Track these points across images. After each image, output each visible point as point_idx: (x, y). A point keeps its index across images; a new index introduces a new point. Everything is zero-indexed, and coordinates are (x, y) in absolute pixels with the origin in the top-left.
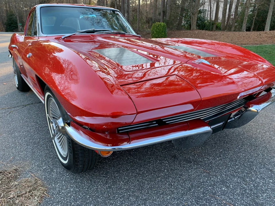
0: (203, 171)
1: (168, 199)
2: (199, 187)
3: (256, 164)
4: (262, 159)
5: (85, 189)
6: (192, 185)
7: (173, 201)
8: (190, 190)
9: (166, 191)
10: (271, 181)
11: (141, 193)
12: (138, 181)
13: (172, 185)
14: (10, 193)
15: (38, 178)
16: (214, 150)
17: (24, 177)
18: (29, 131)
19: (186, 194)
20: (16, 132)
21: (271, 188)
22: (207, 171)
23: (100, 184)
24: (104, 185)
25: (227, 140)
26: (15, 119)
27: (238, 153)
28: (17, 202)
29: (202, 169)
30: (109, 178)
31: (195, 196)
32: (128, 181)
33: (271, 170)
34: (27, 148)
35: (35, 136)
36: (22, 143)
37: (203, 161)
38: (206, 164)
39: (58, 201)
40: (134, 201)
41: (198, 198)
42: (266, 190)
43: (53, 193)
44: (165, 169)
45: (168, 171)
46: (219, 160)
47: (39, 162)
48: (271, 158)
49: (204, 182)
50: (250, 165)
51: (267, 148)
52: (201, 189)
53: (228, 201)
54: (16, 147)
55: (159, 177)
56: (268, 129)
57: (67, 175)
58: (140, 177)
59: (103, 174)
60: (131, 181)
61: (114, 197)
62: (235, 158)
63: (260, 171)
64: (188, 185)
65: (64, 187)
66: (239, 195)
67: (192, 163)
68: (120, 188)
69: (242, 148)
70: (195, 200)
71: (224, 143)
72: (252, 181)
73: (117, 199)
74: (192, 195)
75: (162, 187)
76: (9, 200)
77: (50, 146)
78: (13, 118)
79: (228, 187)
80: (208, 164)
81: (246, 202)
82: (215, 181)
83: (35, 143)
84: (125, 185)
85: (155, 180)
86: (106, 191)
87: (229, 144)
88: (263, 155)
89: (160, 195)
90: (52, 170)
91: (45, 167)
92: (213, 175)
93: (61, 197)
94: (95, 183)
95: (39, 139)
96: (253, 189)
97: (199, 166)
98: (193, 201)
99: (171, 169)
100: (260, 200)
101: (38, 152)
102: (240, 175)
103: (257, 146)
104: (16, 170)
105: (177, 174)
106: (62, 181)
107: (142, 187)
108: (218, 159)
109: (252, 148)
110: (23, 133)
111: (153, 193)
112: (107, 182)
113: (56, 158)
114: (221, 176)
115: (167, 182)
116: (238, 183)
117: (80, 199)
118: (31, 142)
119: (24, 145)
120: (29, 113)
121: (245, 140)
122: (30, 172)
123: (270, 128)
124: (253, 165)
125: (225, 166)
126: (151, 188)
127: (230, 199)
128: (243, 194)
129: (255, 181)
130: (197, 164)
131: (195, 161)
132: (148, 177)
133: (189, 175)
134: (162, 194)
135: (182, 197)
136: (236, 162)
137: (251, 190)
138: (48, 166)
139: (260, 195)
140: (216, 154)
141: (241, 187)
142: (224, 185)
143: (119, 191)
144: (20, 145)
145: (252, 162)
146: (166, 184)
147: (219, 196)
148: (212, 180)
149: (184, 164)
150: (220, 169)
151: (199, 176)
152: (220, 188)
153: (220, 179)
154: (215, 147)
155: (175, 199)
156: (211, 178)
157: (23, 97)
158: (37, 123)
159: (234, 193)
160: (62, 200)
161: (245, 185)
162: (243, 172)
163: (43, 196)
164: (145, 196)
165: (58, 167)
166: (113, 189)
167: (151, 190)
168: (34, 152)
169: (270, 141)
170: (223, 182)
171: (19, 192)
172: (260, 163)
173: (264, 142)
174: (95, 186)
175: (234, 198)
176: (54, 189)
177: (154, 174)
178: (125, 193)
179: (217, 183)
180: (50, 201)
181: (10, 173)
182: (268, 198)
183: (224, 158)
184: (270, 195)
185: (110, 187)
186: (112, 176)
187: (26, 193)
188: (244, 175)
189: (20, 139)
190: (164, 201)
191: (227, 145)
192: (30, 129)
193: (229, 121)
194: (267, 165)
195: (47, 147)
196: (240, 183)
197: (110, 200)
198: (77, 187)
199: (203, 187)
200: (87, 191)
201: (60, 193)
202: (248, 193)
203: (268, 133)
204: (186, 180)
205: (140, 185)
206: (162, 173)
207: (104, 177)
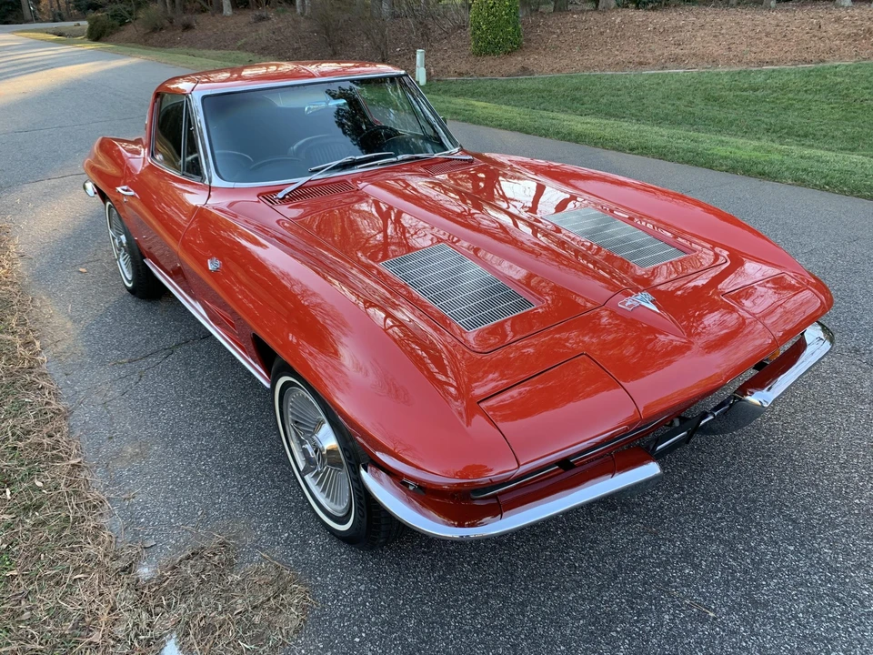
0: (643, 529)
1: (569, 601)
2: (634, 569)
3: (763, 506)
4: (779, 491)
5: (390, 583)
6: (619, 566)
7: (581, 605)
8: (616, 577)
9: (563, 582)
10: (792, 548)
11: (511, 589)
12: (501, 560)
13: (576, 567)
14: (233, 601)
15: (279, 562)
16: (668, 472)
17: (248, 562)
18: (212, 434)
19: (608, 588)
20: (183, 439)
21: (788, 566)
22: (651, 528)
23: (420, 572)
24: (428, 573)
25: (699, 442)
26: (161, 396)
27: (724, 478)
28: (257, 620)
29: (641, 523)
30: (435, 555)
31: (627, 592)
32: (480, 561)
33: (794, 521)
34: (226, 485)
35: (234, 450)
36: (210, 471)
37: (643, 502)
38: (649, 510)
39: (340, 615)
40: (499, 609)
41: (634, 595)
42: (779, 570)
43: (324, 597)
44: (557, 529)
45: (564, 532)
46: (679, 499)
47: (269, 522)
48: (799, 489)
49: (644, 557)
50: (748, 509)
51: (792, 460)
52: (639, 574)
53: (696, 599)
54: (199, 484)
55: (546, 549)
56: (803, 402)
57: (343, 554)
58: (504, 550)
59: (422, 546)
60: (485, 561)
61: (457, 600)
62: (715, 491)
63: (769, 524)
64: (611, 566)
65: (344, 582)
66: (719, 585)
67: (616, 509)
68: (466, 580)
69: (733, 464)
70: (627, 601)
71: (692, 449)
72: (751, 549)
73: (463, 604)
74: (620, 589)
75: (555, 573)
76: (239, 617)
77: (278, 477)
78: (157, 396)
79: (696, 567)
80: (655, 511)
81: (732, 601)
82: (668, 553)
83: (239, 470)
84: (475, 571)
85: (538, 557)
86: (435, 588)
87: (703, 452)
88: (782, 481)
89: (553, 591)
90: (304, 542)
91: (286, 535)
92: (666, 539)
93: (345, 606)
94: (407, 569)
95: (247, 456)
96: (751, 569)
97: (634, 516)
98: (622, 603)
99: (572, 528)
100: (763, 594)
101: (255, 494)
102: (724, 535)
103: (768, 456)
104: (223, 544)
105: (584, 539)
106: (335, 567)
107: (511, 574)
108: (676, 496)
109: (758, 461)
110: (199, 440)
111: (538, 589)
112: (433, 565)
113: (302, 509)
114: (683, 540)
115: (565, 560)
116: (718, 555)
117: (385, 608)
118: (230, 468)
119: (216, 475)
120: (192, 376)
121: (744, 440)
122: (257, 547)
123: (806, 397)
124: (756, 509)
125: (692, 513)
126: (531, 577)
127: (700, 594)
128: (727, 583)
129: (756, 548)
130: (630, 512)
131: (624, 504)
132: (521, 549)
133: (612, 542)
134: (557, 588)
135: (598, 595)
136: (718, 502)
137: (746, 572)
138: (292, 531)
139: (764, 583)
140: (674, 483)
141: (726, 564)
142: (687, 563)
143: (465, 586)
144: (207, 475)
145: (754, 501)
146: (563, 565)
147: (676, 587)
148: (663, 552)
149: (600, 514)
150: (680, 522)
151: (633, 542)
152: (680, 571)
153: (680, 548)
154: (671, 462)
155: (584, 599)
156: (660, 548)
157: (154, 321)
158: (224, 408)
159: (709, 581)
160: (349, 612)
161: (734, 560)
162: (731, 529)
163: (308, 606)
164: (521, 595)
165: (316, 534)
166: (450, 583)
167: (531, 580)
168: (247, 495)
169: (802, 439)
170: (687, 556)
171: (251, 599)
172: (772, 503)
173: (787, 443)
174: (409, 577)
175: (709, 592)
176: (324, 587)
177: (534, 541)
178: (477, 590)
179: (672, 558)
180: (323, 615)
181: (215, 554)
182: (779, 589)
183: (690, 494)
184: (784, 582)
185: (442, 578)
186: (442, 551)
187: (269, 600)
188: (734, 536)
189: (200, 458)
190: (562, 605)
191: (698, 456)
192: (214, 428)
193: (703, 422)
194: (787, 506)
195: (273, 481)
196: (724, 556)
197: (449, 607)
198: (371, 581)
199: (643, 570)
200: (395, 588)
201: (338, 596)
202: (739, 580)
203: (799, 416)
204: (606, 555)
205: (507, 570)
206: (552, 539)
207: (424, 553)
